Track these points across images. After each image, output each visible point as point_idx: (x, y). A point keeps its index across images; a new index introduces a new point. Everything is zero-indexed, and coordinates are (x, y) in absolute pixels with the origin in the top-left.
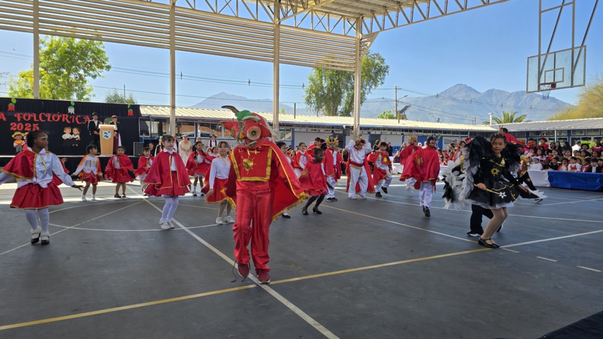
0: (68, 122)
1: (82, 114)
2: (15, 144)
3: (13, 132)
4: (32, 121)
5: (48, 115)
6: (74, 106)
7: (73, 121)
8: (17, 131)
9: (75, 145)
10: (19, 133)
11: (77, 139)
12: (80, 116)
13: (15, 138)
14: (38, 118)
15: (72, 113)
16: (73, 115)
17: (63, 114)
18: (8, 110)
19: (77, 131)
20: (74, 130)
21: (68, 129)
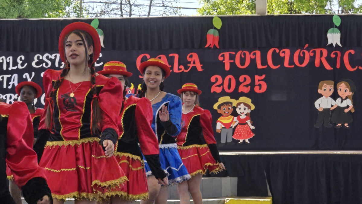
0: (328, 67)
1: (359, 45)
2: (219, 126)
3: (215, 97)
4: (252, 71)
5: (286, 54)
6: (340, 28)
7: (338, 66)
8: (224, 94)
9: (343, 125)
11: (346, 111)
12: (353, 52)
13: (219, 112)
14: (264, 61)
15: (337, 44)
16: (337, 51)
17: (316, 50)
18: (207, 46)
19: (348, 89)
20: (339, 87)
21: (328, 84)
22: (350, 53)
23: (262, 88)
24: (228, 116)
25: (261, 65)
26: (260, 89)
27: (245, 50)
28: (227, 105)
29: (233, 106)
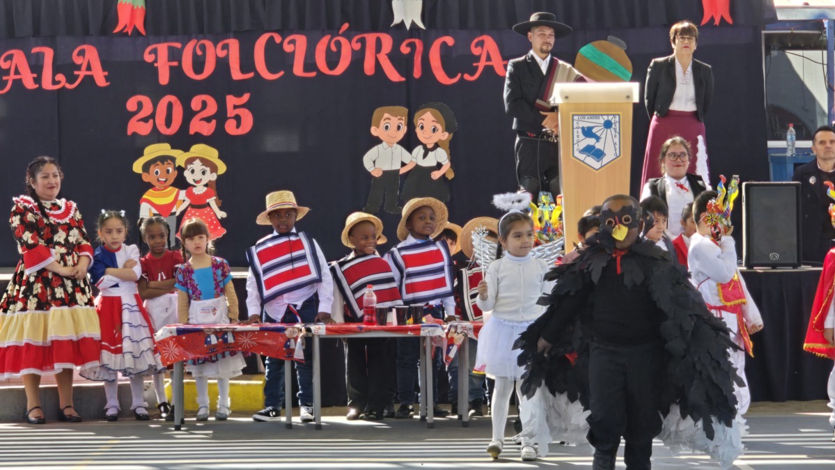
0: (394, 75)
1: (463, 25)
2: (146, 211)
3: (137, 146)
4: (220, 84)
5: (297, 45)
7: (417, 73)
8: (156, 137)
10: (164, 149)
11: (436, 175)
12: (450, 41)
13: (146, 178)
14: (247, 63)
15: (413, 24)
16: (415, 38)
17: (365, 35)
18: (117, 30)
19: (439, 127)
20: (419, 122)
21: (392, 115)
22: (444, 44)
23: (242, 123)
24: (166, 188)
25: (240, 73)
26: (238, 126)
27: (205, 38)
28: (163, 164)
29: (177, 165)
